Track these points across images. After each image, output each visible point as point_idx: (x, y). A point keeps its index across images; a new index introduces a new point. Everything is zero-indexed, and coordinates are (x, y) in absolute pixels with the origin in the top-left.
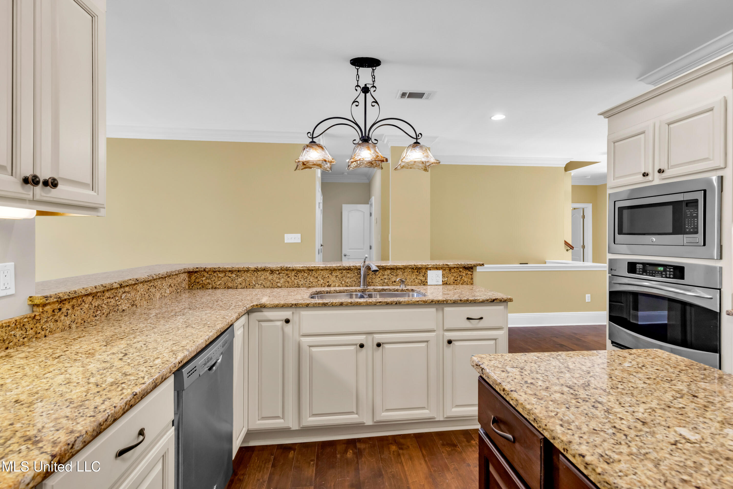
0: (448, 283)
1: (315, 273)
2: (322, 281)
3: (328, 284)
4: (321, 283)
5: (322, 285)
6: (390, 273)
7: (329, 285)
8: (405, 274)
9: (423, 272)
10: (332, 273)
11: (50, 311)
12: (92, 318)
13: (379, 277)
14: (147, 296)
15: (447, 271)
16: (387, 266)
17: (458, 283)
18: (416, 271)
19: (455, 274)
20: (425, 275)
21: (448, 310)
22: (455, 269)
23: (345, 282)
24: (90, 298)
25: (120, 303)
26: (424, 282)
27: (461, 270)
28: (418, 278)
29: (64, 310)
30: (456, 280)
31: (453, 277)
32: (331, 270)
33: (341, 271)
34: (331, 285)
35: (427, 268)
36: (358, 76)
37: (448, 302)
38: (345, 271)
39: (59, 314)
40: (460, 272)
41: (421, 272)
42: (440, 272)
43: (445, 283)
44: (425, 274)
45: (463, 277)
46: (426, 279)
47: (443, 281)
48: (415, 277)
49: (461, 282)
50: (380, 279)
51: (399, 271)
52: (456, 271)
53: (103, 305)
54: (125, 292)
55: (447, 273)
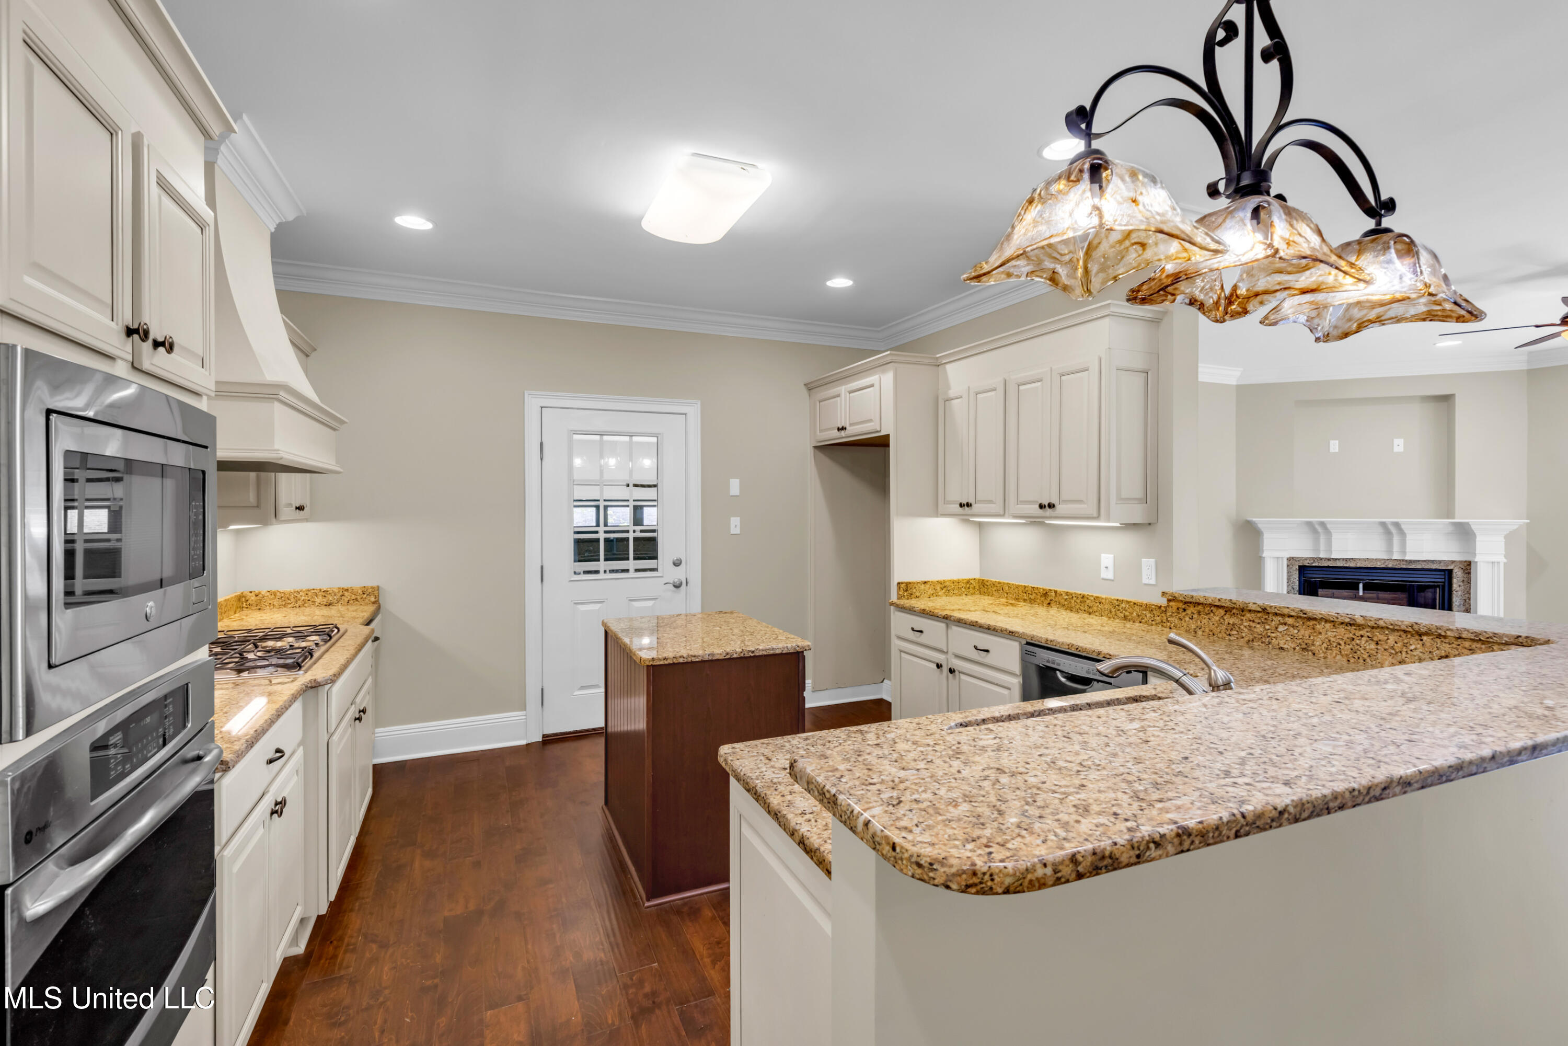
11: (1175, 610)
12: (1225, 635)
14: (1346, 649)
24: (1222, 612)
25: (1273, 635)
39: (1184, 614)
53: (1242, 627)
54: (1285, 624)
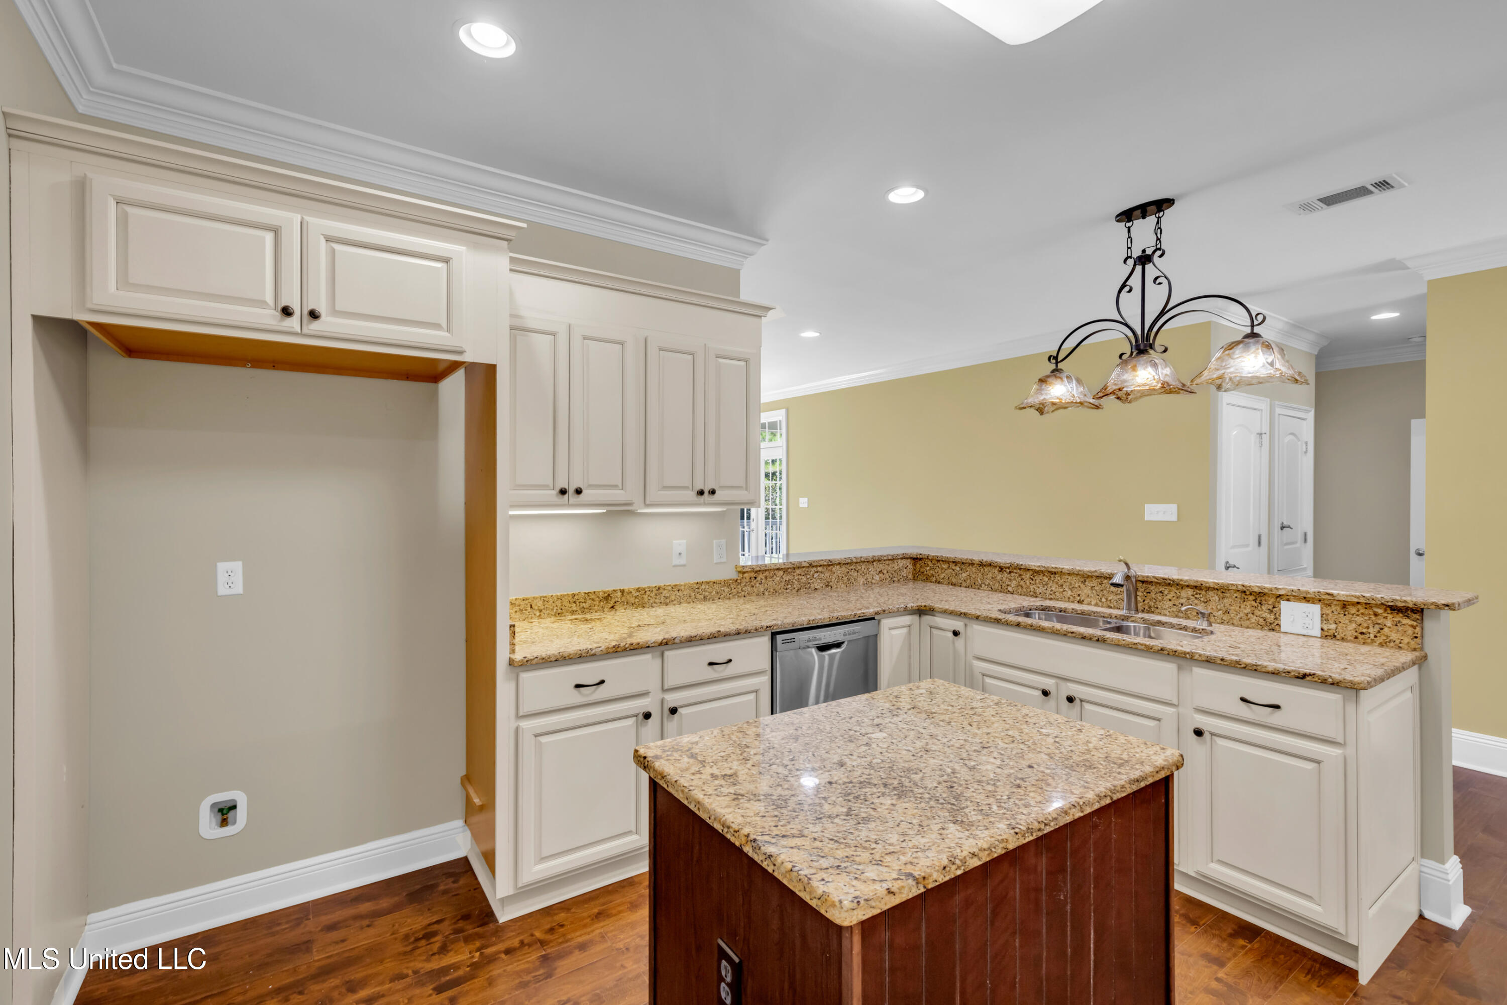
0: (1338, 637)
1: (1059, 578)
2: (1070, 592)
3: (1078, 598)
4: (1068, 595)
5: (1069, 598)
6: (1193, 596)
7: (1080, 600)
8: (1226, 601)
9: (1270, 603)
10: (1085, 581)
11: (748, 578)
12: (783, 590)
13: (1170, 600)
14: (845, 579)
15: (1337, 608)
16: (1181, 580)
17: (1369, 641)
18: (1251, 598)
19: (1359, 619)
20: (1274, 610)
21: (1200, 673)
22: (1359, 606)
23: (1107, 599)
24: (781, 573)
25: (812, 581)
26: (1271, 624)
27: (1380, 611)
28: (1257, 612)
29: (759, 579)
30: (1362, 633)
31: (1354, 625)
32: (1083, 576)
33: (1099, 580)
34: (1083, 601)
35: (1280, 595)
36: (1129, 240)
37: (1195, 658)
38: (1106, 581)
39: (755, 581)
40: (1376, 615)
41: (1264, 602)
42: (1316, 609)
43: (1327, 635)
44: (1274, 607)
45: (1386, 630)
46: (1276, 619)
47: (1322, 629)
48: (1248, 610)
49: (1379, 640)
50: (1171, 603)
51: (1211, 593)
52: (1362, 611)
53: (794, 581)
54: (817, 572)
55: (1336, 613)
